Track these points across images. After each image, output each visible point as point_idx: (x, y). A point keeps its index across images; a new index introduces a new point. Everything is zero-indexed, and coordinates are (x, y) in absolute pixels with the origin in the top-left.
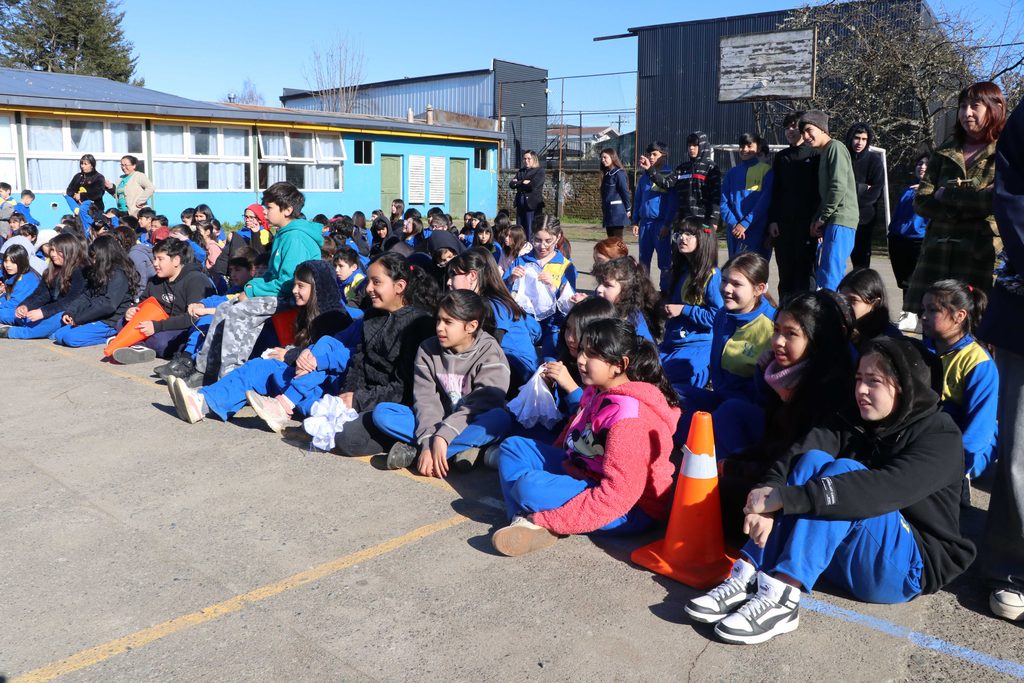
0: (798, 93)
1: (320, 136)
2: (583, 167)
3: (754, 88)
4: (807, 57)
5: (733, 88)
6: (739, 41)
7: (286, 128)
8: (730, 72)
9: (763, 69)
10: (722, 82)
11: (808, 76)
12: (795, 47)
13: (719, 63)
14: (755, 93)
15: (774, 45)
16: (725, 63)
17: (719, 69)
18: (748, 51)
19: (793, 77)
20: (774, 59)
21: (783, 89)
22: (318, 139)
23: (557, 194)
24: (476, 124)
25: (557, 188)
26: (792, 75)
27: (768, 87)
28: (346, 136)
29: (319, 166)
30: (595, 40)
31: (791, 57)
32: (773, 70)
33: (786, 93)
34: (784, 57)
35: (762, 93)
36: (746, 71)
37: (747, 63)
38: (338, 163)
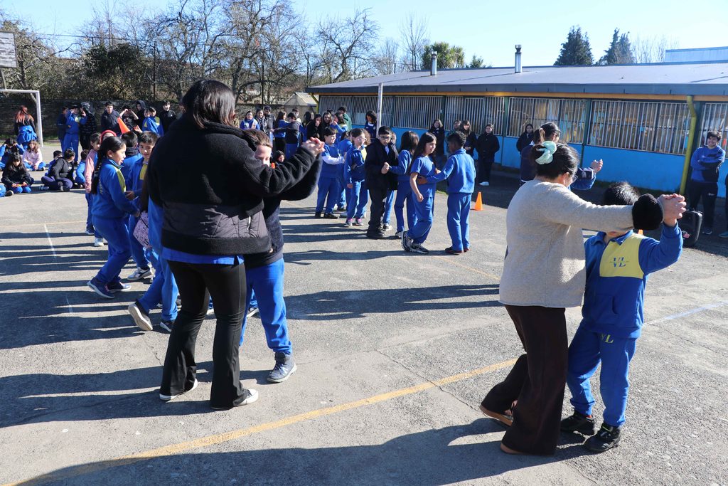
0: (9, 65)
4: (13, 47)
11: (14, 56)
12: (4, 41)
26: (4, 55)
31: (2, 46)
33: (2, 64)
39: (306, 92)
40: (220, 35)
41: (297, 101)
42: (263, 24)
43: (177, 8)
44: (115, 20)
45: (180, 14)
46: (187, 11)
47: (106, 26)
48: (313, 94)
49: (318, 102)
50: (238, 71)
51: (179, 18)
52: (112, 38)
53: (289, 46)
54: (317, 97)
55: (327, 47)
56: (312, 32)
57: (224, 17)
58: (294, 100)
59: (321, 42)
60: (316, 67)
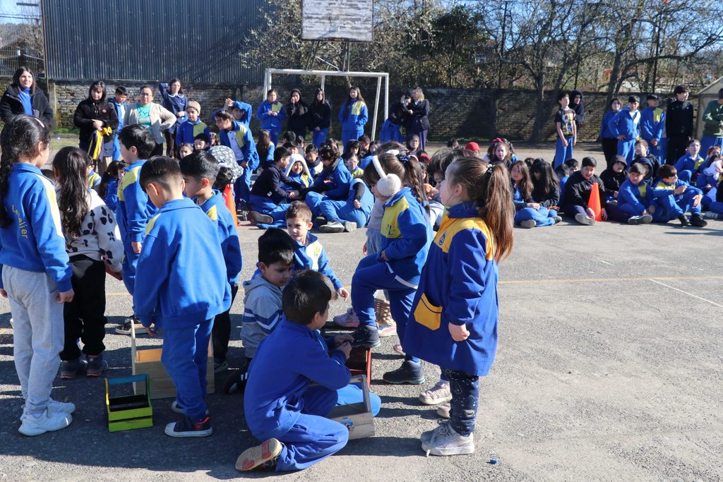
0: (362, 38)
3: (330, 32)
5: (313, 29)
8: (311, 18)
9: (337, 18)
10: (304, 25)
11: (370, 26)
12: (360, 5)
13: (302, 10)
14: (331, 35)
16: (307, 11)
17: (302, 14)
18: (325, 4)
19: (359, 26)
20: (344, 11)
21: (352, 33)
26: (358, 24)
27: (342, 31)
31: (357, 12)
32: (344, 20)
33: (354, 37)
34: (352, 11)
35: (336, 35)
36: (323, 18)
37: (325, 13)
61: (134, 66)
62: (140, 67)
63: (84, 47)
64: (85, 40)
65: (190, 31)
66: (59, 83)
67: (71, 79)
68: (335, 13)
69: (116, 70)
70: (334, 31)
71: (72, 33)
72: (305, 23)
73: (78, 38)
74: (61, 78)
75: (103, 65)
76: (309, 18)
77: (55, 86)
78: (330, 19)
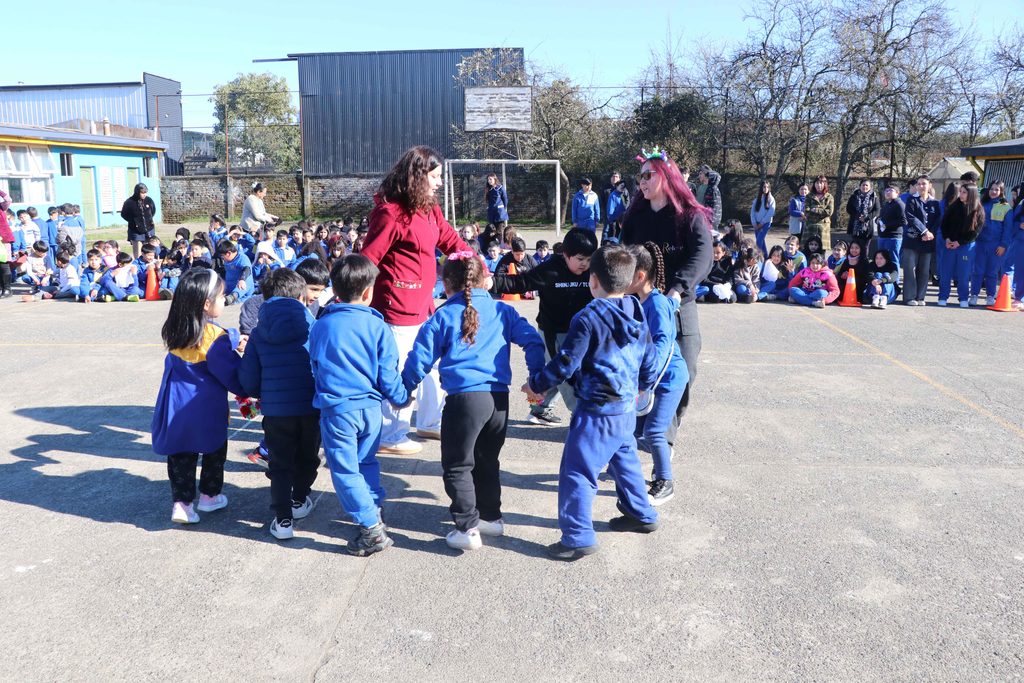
0: (523, 128)
1: (35, 150)
2: (250, 173)
3: (491, 123)
4: (529, 105)
5: (475, 122)
6: (478, 90)
7: (6, 142)
8: (473, 112)
9: (497, 111)
10: (467, 118)
11: (529, 117)
12: (519, 98)
13: (464, 105)
14: (492, 127)
15: (504, 95)
16: (469, 105)
17: (464, 109)
18: (486, 98)
19: (519, 117)
20: (505, 104)
21: (512, 124)
22: (33, 152)
23: (226, 198)
24: (131, 134)
25: (226, 192)
26: (518, 115)
27: (502, 122)
28: (53, 148)
29: (33, 180)
30: (254, 61)
31: (517, 104)
32: (505, 112)
33: (515, 127)
34: (512, 103)
35: (498, 127)
36: (485, 111)
37: (485, 106)
38: (48, 176)
39: (962, 155)
40: (822, 72)
41: (946, 172)
42: (896, 50)
43: (761, 38)
44: (678, 63)
45: (764, 45)
46: (775, 40)
47: (667, 73)
48: (974, 158)
49: (983, 173)
50: (851, 127)
51: (762, 52)
52: (671, 87)
53: (941, 83)
54: (981, 164)
55: (1011, 79)
56: (981, 53)
57: (833, 46)
58: (942, 170)
59: (999, 72)
60: (988, 113)
61: (375, 161)
62: (380, 161)
63: (334, 146)
64: (334, 140)
65: (423, 128)
66: (312, 178)
67: (321, 174)
68: (495, 106)
69: (360, 164)
70: (495, 123)
71: (324, 135)
72: (468, 117)
73: (329, 139)
74: (313, 174)
75: (349, 161)
76: (471, 112)
77: (309, 181)
78: (491, 112)
